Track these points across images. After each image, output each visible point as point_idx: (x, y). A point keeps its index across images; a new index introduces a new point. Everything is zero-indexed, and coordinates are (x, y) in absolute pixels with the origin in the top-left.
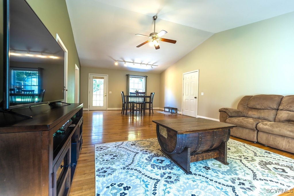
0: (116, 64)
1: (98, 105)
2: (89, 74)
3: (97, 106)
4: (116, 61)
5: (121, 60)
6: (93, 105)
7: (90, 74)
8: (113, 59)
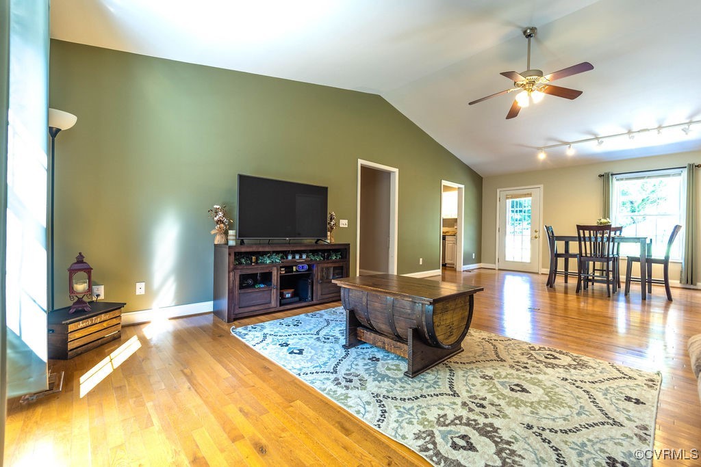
0: (542, 156)
1: (518, 259)
2: (498, 191)
3: (516, 260)
4: (539, 149)
5: (551, 143)
6: (507, 259)
7: (501, 189)
8: (532, 147)
